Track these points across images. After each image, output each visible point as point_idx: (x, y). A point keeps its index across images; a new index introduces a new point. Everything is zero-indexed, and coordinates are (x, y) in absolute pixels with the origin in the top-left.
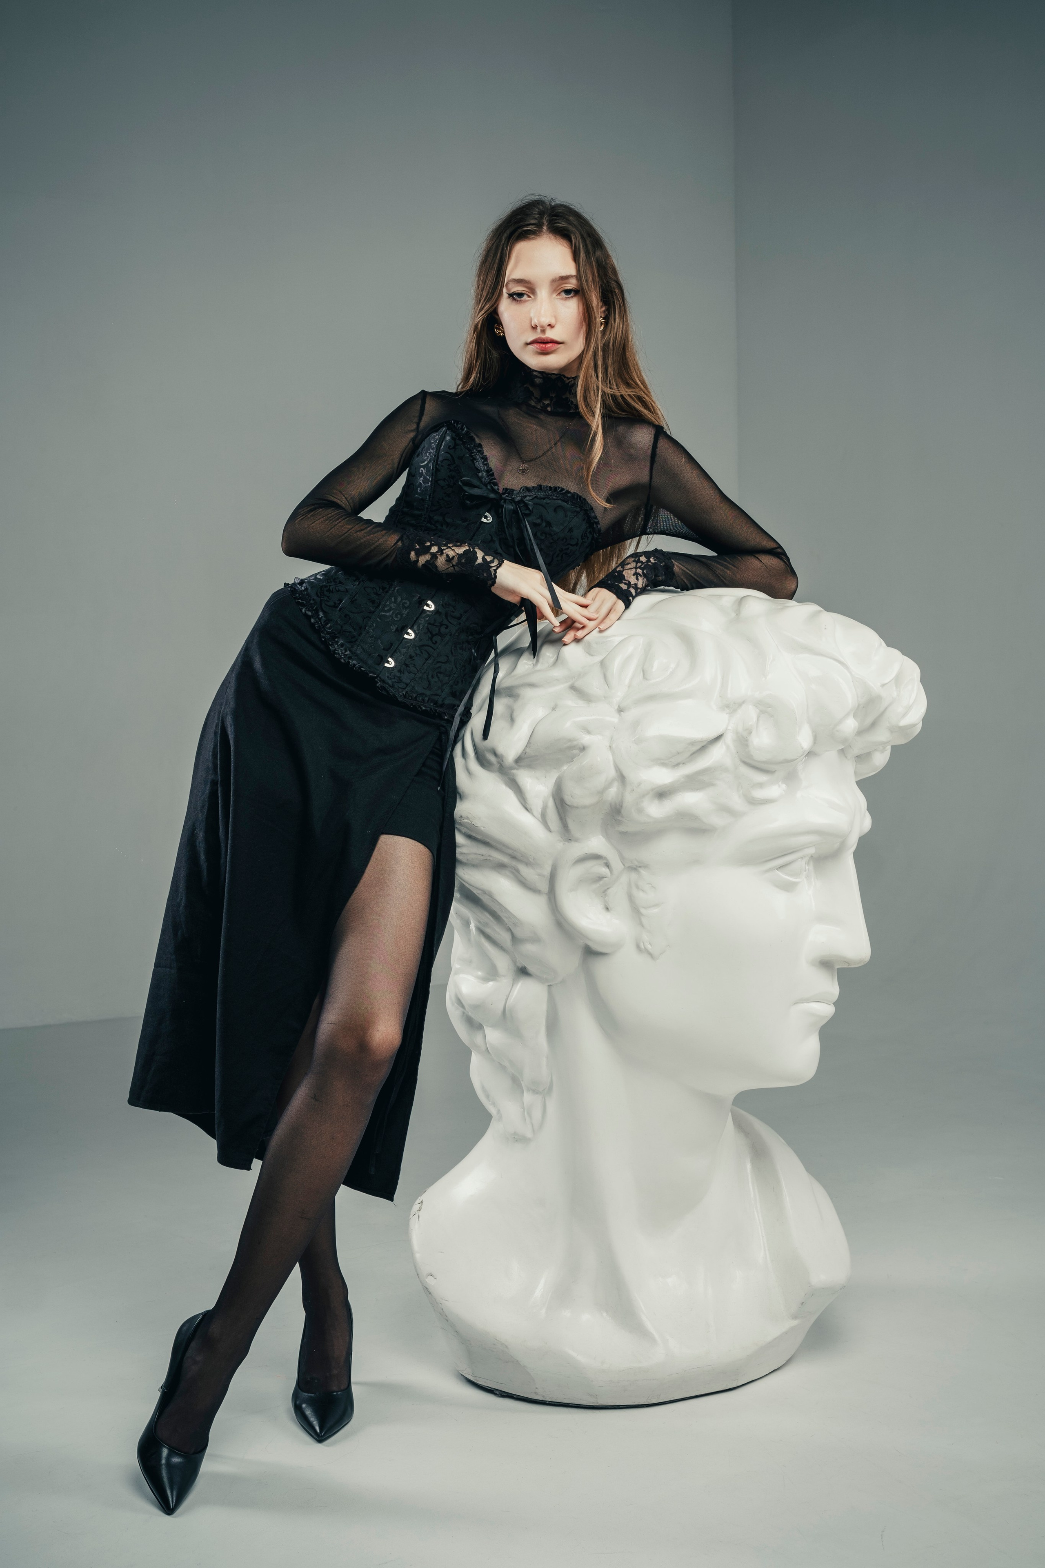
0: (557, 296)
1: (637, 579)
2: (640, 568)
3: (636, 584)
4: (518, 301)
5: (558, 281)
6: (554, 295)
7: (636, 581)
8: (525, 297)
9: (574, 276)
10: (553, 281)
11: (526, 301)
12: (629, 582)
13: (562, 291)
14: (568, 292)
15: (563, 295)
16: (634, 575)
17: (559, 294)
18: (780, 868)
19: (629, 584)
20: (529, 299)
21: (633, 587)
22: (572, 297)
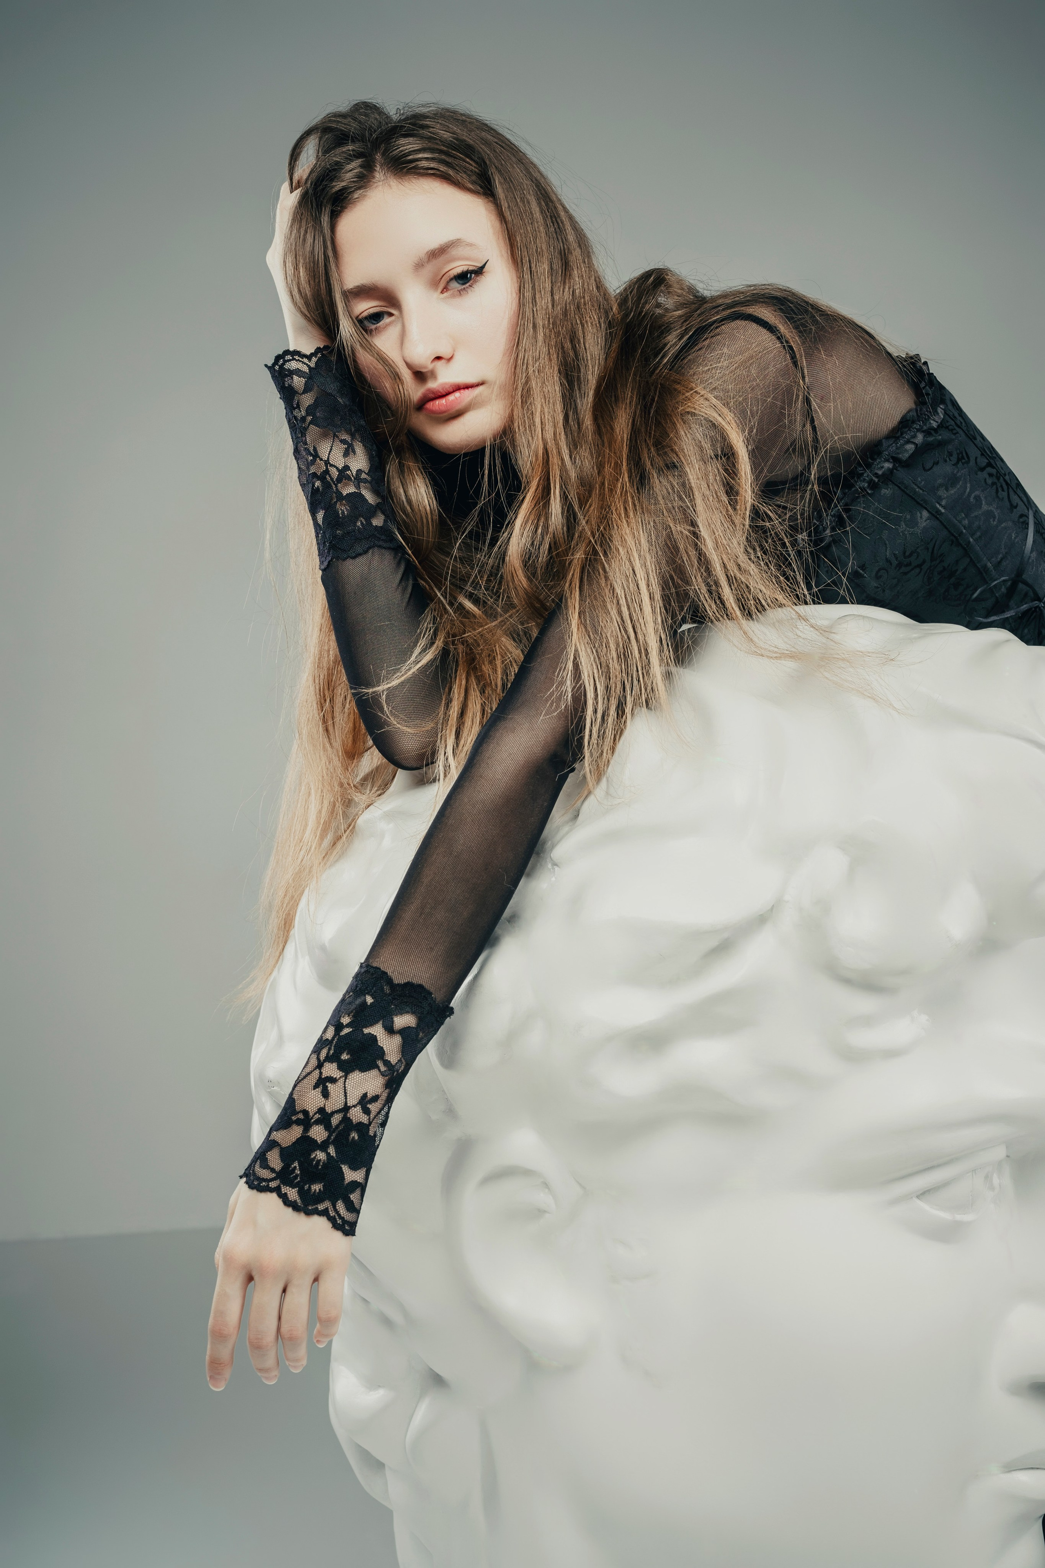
18: (923, 1194)
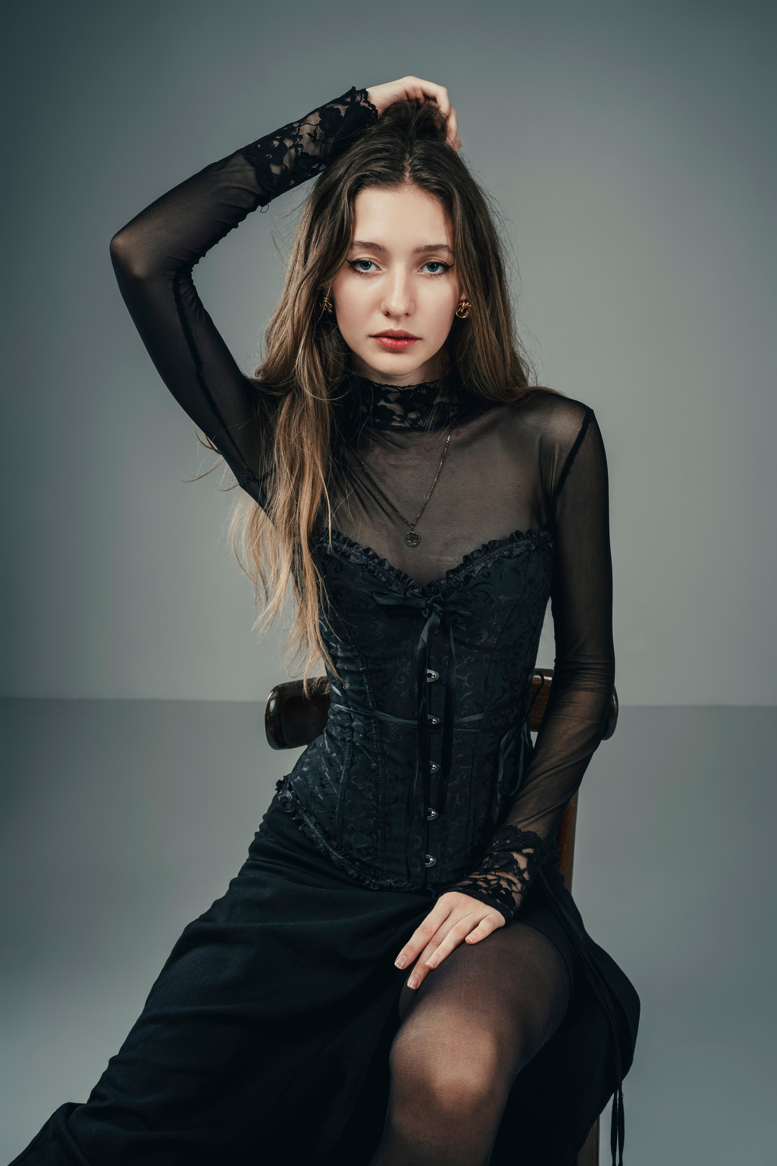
0: (418, 271)
4: (362, 273)
5: (424, 251)
6: (415, 272)
8: (373, 268)
9: (447, 246)
10: (417, 251)
11: (374, 275)
13: (425, 265)
14: (433, 266)
15: (426, 271)
17: (420, 270)
20: (377, 271)
22: (439, 274)
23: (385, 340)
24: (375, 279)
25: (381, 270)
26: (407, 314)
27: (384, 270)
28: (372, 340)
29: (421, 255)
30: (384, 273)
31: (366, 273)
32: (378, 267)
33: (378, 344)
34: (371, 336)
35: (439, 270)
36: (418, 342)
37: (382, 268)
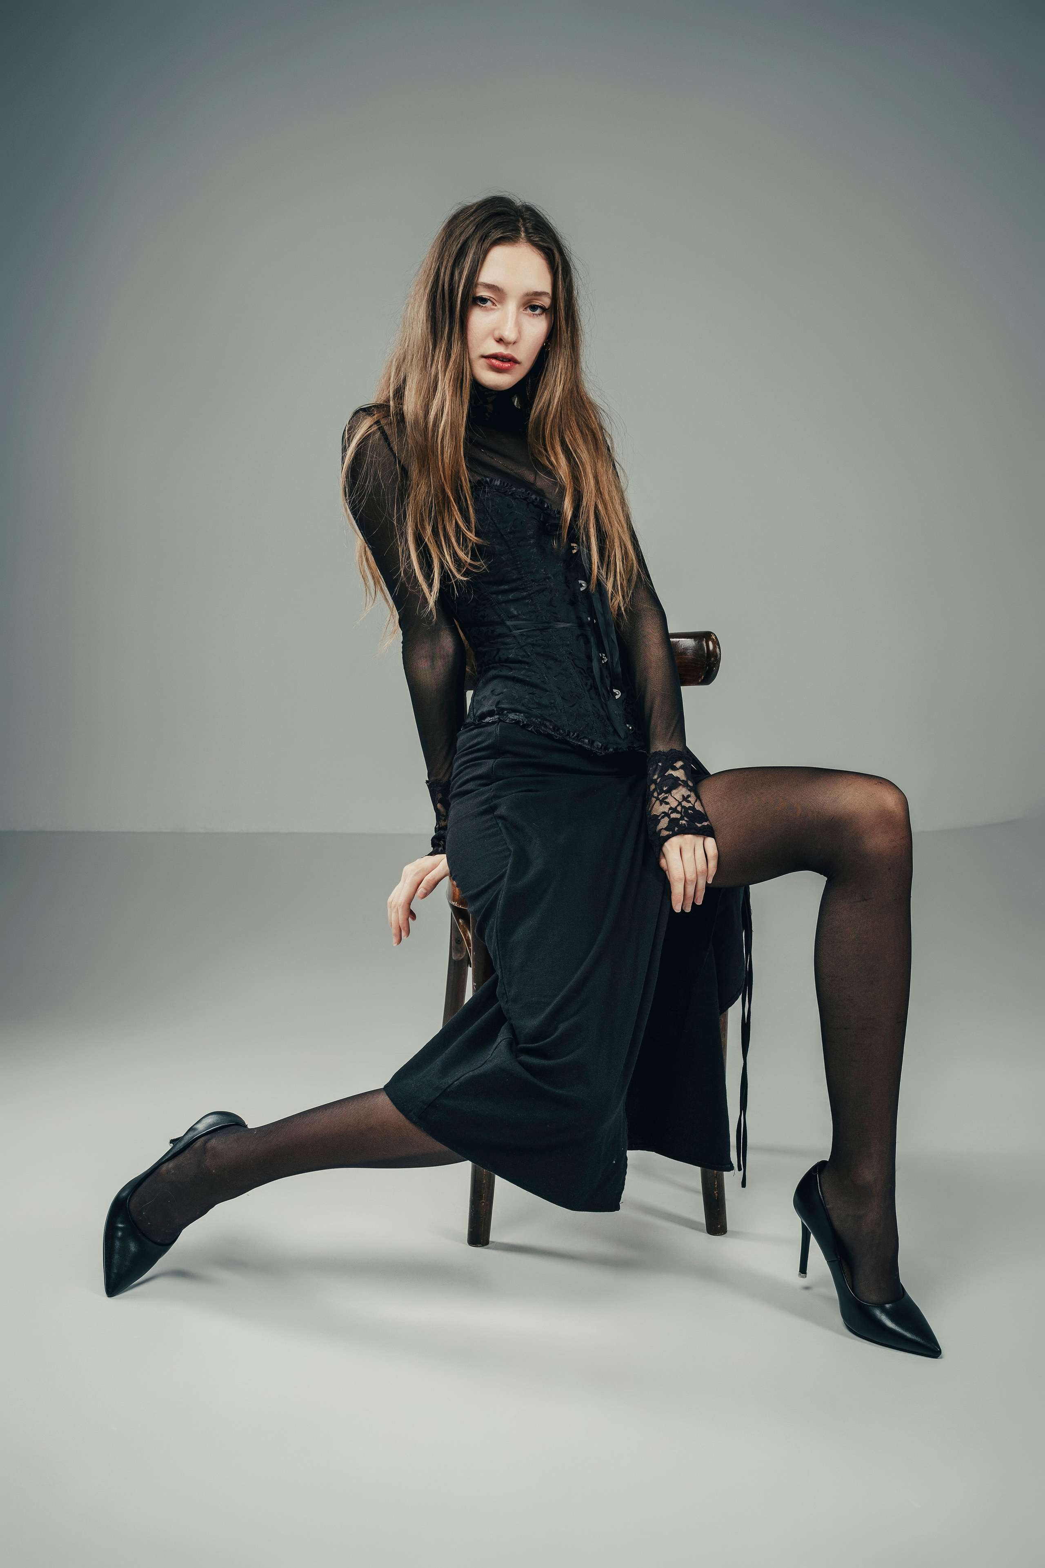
0: (524, 310)
1: (667, 803)
2: (659, 794)
3: (671, 808)
4: (482, 306)
5: (531, 295)
6: (521, 310)
7: (668, 806)
8: (489, 304)
9: (548, 293)
10: (527, 295)
11: (491, 309)
12: (663, 813)
13: (529, 306)
14: (534, 308)
15: (529, 311)
16: (661, 805)
17: (525, 309)
19: (666, 814)
20: (494, 307)
21: (671, 813)
22: (539, 314)
23: (494, 361)
24: (491, 312)
25: (496, 306)
26: (515, 343)
27: (499, 306)
28: (483, 360)
29: (529, 298)
30: (498, 309)
31: (485, 307)
32: (494, 304)
33: (488, 364)
34: (483, 357)
35: (538, 312)
36: (517, 365)
37: (497, 304)
